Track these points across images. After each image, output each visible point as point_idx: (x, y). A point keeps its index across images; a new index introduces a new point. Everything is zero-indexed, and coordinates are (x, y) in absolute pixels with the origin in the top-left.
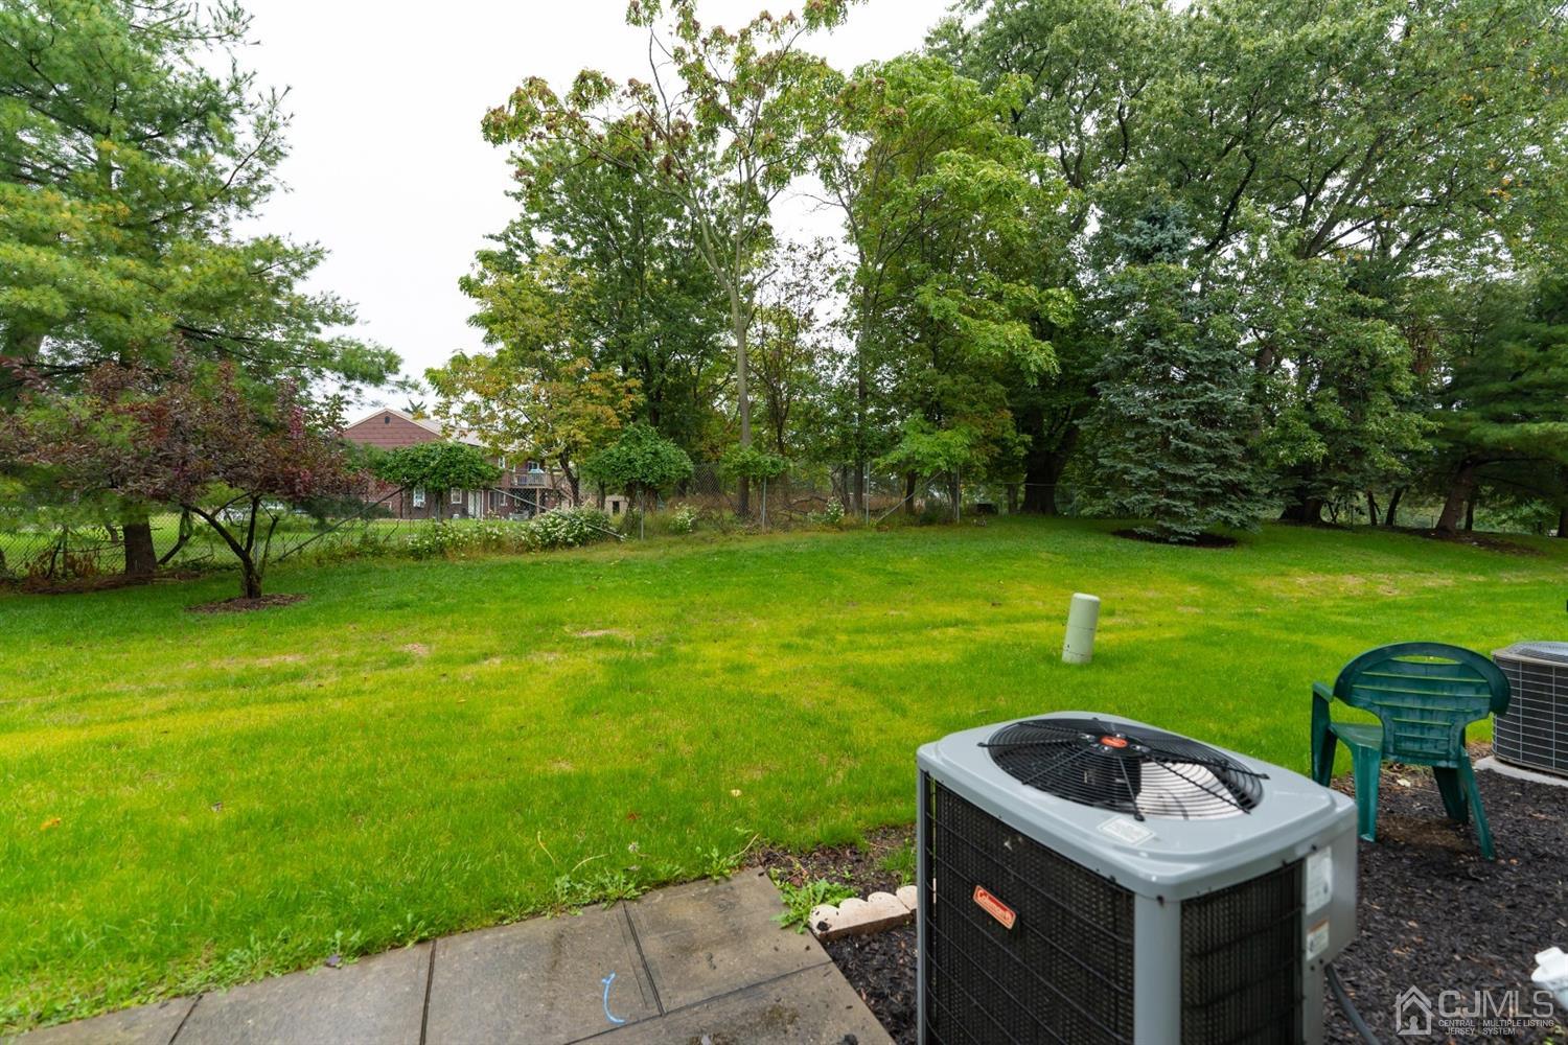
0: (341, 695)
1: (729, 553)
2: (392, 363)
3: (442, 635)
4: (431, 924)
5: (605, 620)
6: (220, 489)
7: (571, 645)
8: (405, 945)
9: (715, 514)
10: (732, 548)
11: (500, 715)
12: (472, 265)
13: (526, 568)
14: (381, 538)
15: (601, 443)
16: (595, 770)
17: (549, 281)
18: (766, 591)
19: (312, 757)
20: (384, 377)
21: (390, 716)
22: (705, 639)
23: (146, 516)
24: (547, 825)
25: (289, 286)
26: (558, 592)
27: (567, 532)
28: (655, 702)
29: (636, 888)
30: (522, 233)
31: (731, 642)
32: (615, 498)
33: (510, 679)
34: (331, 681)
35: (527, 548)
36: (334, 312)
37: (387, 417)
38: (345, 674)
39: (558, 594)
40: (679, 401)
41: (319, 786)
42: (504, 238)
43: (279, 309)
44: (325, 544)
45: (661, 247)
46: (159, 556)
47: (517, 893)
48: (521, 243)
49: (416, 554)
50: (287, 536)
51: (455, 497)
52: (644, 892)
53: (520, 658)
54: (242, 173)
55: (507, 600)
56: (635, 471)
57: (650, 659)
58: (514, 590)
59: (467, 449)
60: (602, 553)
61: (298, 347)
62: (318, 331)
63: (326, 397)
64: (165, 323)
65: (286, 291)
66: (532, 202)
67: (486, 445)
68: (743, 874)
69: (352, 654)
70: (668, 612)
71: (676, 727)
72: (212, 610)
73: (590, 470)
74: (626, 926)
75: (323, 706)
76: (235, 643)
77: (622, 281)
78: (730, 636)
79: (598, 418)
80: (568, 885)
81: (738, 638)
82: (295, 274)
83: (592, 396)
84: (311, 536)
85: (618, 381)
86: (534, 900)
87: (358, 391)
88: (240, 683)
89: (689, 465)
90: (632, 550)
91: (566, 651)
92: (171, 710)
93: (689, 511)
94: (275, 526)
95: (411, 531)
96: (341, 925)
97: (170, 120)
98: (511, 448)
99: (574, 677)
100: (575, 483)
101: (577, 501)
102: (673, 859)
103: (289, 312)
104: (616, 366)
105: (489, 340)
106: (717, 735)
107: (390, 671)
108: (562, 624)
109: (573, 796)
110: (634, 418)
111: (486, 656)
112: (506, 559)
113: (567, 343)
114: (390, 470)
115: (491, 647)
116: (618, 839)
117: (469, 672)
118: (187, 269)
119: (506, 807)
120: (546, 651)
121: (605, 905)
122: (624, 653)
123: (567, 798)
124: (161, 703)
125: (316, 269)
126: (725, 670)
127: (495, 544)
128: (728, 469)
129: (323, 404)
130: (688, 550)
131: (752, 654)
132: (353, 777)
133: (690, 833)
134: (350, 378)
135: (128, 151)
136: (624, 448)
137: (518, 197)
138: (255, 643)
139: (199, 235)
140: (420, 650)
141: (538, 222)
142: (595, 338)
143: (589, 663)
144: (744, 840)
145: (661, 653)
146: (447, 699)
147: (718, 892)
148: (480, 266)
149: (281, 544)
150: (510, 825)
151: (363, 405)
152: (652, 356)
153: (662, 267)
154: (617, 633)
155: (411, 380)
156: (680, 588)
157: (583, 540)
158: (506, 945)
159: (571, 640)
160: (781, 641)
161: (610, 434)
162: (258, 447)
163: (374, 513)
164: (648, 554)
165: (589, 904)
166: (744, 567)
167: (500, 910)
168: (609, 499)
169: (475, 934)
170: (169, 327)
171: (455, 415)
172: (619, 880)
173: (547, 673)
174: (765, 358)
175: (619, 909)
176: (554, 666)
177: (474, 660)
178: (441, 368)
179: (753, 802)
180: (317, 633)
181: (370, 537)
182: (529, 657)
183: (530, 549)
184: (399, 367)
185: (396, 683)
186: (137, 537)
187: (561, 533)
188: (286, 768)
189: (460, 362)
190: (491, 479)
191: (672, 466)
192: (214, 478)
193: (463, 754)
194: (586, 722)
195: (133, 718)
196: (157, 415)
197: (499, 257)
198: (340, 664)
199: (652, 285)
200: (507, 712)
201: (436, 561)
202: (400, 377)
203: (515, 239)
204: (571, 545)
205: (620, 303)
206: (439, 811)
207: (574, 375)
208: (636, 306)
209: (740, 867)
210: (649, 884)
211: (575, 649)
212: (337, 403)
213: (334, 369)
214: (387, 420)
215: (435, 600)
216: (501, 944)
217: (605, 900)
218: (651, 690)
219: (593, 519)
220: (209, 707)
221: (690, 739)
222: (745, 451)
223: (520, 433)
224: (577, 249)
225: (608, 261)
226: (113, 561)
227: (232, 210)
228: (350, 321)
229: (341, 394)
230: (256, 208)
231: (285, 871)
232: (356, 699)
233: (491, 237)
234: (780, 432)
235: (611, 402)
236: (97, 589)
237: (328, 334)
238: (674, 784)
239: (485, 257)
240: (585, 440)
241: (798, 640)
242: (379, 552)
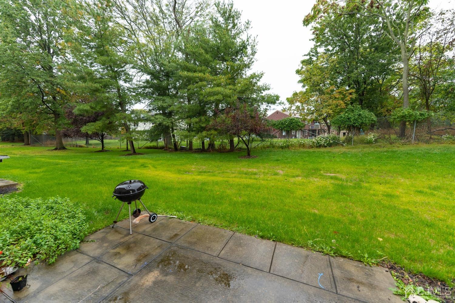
0: (263, 180)
1: (393, 152)
2: (277, 98)
3: (286, 169)
4: (276, 238)
5: (335, 171)
6: (244, 132)
7: (322, 177)
8: (270, 240)
9: (387, 136)
10: (394, 150)
11: (299, 193)
12: (299, 65)
13: (311, 153)
14: (274, 143)
15: (339, 113)
16: (325, 215)
17: (322, 64)
18: (410, 168)
19: (257, 192)
20: (276, 102)
21: (273, 187)
22: (376, 183)
23: (233, 138)
24: (308, 225)
25: (257, 84)
26: (320, 160)
27: (325, 143)
28: (350, 200)
29: (334, 253)
30: (314, 51)
31: (388, 186)
32: (345, 131)
33: (303, 184)
34: (262, 176)
35: (311, 147)
36: (266, 88)
37: (277, 112)
38: (265, 175)
39: (320, 161)
40: (372, 94)
41: (257, 199)
42: (309, 54)
43: (255, 90)
44: (263, 145)
45: (367, 38)
46: (235, 146)
47: (297, 240)
48: (314, 54)
49: (282, 148)
50: (256, 142)
51: (293, 133)
52: (336, 256)
53: (307, 178)
54: (249, 60)
55: (304, 161)
56: (351, 122)
57: (350, 186)
58: (307, 159)
59: (295, 119)
60: (336, 150)
61: (258, 98)
62: (262, 93)
63: (264, 109)
64: (236, 97)
65: (256, 85)
66: (317, 40)
67: (301, 117)
68: (378, 267)
69: (266, 171)
70: (361, 171)
71: (358, 211)
72: (242, 158)
73: (333, 123)
74: (329, 263)
75: (260, 182)
76: (245, 165)
77: (350, 56)
78: (388, 183)
79: (337, 105)
80: (312, 243)
81: (393, 184)
82: (258, 80)
83: (336, 98)
84: (260, 142)
85: (345, 91)
86: (302, 243)
87: (270, 106)
88: (246, 174)
89: (374, 118)
90: (348, 149)
91: (321, 178)
92: (235, 177)
93: (374, 135)
94: (253, 140)
95: (281, 142)
96: (258, 230)
97: (237, 53)
98: (309, 118)
99: (322, 187)
100: (329, 127)
101: (329, 133)
102: (348, 250)
103: (257, 90)
104: (346, 86)
105: (304, 86)
106: (375, 217)
107: (274, 176)
108: (320, 170)
109: (317, 220)
110: (352, 103)
111: (297, 176)
112: (306, 150)
113: (328, 82)
114: (277, 126)
115: (299, 174)
116: (329, 237)
117: (293, 180)
118: (239, 85)
119: (298, 217)
120: (315, 177)
121: (323, 254)
122: (341, 182)
123: (315, 220)
124: (234, 175)
125: (262, 78)
126: (383, 195)
127: (303, 146)
128: (395, 118)
129: (263, 111)
130: (372, 150)
131: (399, 191)
132: (264, 199)
133: (357, 246)
134: (268, 104)
135: (231, 63)
136: (347, 114)
137: (313, 40)
138: (249, 166)
139: (241, 77)
140: (281, 172)
141: (319, 45)
142: (338, 78)
143: (328, 183)
144: (381, 256)
145: (356, 184)
146: (286, 186)
147: (365, 268)
148: (301, 65)
149: (254, 144)
150: (298, 222)
151: (271, 110)
152: (361, 80)
153: (367, 45)
154: (338, 175)
155: (282, 102)
156: (367, 163)
157: (330, 145)
158: (293, 251)
159: (322, 175)
160: (416, 189)
161: (341, 110)
162: (250, 123)
163: (273, 137)
164: (354, 151)
165: (317, 251)
166: (399, 157)
167: (292, 242)
168: (342, 132)
169: (286, 245)
170: (236, 98)
171: (293, 110)
172: (328, 249)
173: (314, 184)
174: (420, 69)
175: (327, 257)
176: (317, 182)
177: (294, 177)
178: (290, 97)
179: (387, 245)
180: (260, 165)
181: (272, 143)
182: (309, 178)
183: (312, 147)
184: (279, 99)
185: (275, 179)
186: (232, 142)
187: (323, 143)
188: (252, 193)
189: (295, 94)
190: (302, 127)
191: (367, 119)
192: (243, 129)
193: (288, 200)
194: (324, 200)
195: (230, 177)
196: (234, 117)
197: (307, 61)
198: (264, 173)
199: (362, 53)
200: (301, 192)
201: (286, 150)
202: (279, 102)
203: (312, 54)
204: (325, 147)
205: (348, 64)
206: (281, 212)
207: (329, 92)
208: (355, 63)
209: (377, 265)
210: (338, 254)
211: (324, 178)
212: (266, 110)
213: (265, 102)
214: (277, 113)
215: (286, 160)
216: (292, 250)
217: (323, 252)
218: (349, 196)
219: (334, 138)
220: (240, 178)
221: (362, 215)
222: (406, 110)
223: (312, 113)
224: (333, 50)
225: (344, 50)
226: (228, 147)
227: (247, 69)
228: (269, 89)
229: (267, 108)
230: (251, 67)
231: (250, 215)
232: (266, 182)
233: (305, 55)
234: (427, 100)
235: (342, 99)
236: (226, 152)
237: (264, 93)
238: (354, 228)
239: (303, 62)
240: (332, 113)
241: (425, 190)
242: (274, 147)
